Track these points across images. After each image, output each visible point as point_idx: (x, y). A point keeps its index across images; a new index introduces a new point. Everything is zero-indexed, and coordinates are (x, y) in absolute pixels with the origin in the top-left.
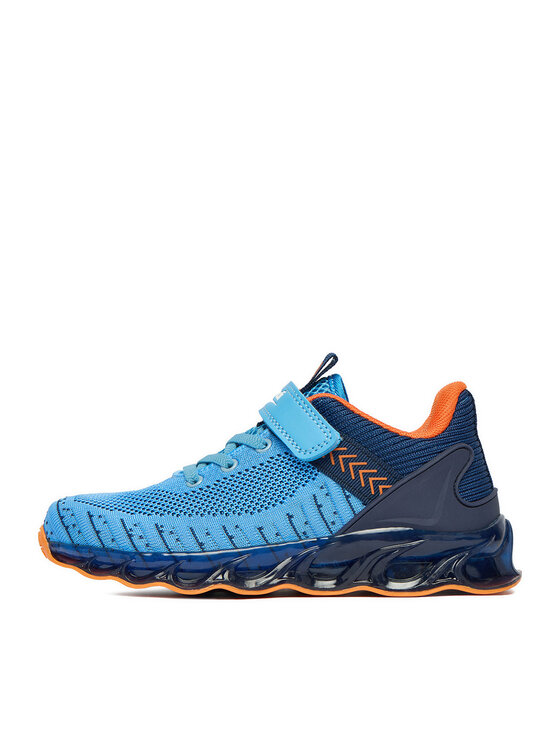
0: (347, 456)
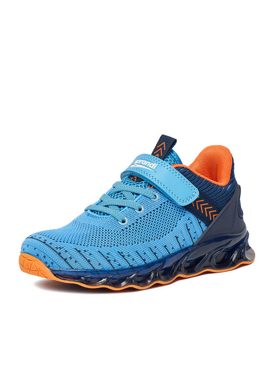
0: (200, 201)
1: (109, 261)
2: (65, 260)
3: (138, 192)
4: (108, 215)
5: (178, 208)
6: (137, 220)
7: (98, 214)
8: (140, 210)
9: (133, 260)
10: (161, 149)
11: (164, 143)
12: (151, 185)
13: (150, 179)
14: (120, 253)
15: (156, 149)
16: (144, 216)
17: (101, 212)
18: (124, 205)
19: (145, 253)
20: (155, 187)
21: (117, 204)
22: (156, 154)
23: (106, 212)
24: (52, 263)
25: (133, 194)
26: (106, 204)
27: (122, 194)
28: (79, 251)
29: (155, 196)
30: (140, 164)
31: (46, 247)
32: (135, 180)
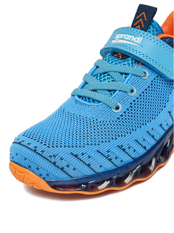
1: (110, 160)
2: (62, 169)
3: (127, 72)
4: (99, 102)
5: (168, 81)
6: (131, 103)
7: (86, 100)
8: (132, 91)
9: (134, 151)
10: (141, 20)
11: (144, 13)
12: (138, 61)
13: (138, 55)
14: (120, 147)
15: (135, 20)
16: (138, 98)
17: (89, 98)
18: (114, 89)
19: (144, 140)
20: (144, 63)
21: (106, 88)
22: (137, 25)
23: (96, 98)
24: (48, 175)
25: (122, 74)
26: (94, 88)
27: (109, 75)
28: (76, 156)
29: (145, 73)
30: (123, 39)
31: (38, 157)
32: (120, 57)
